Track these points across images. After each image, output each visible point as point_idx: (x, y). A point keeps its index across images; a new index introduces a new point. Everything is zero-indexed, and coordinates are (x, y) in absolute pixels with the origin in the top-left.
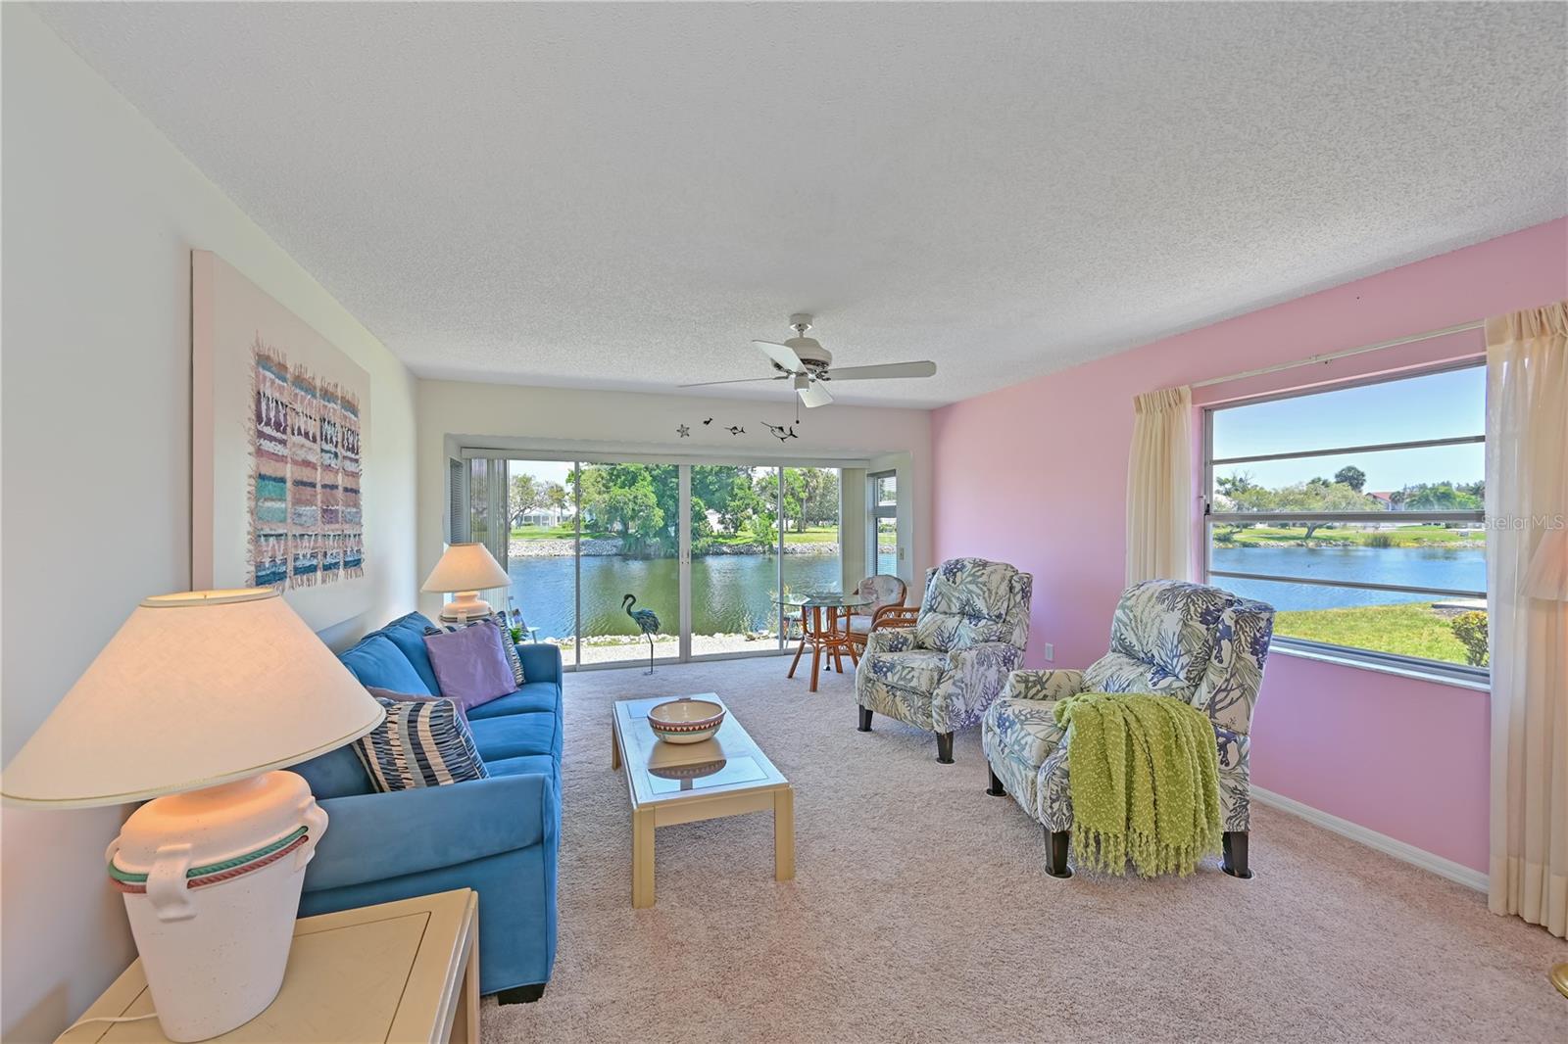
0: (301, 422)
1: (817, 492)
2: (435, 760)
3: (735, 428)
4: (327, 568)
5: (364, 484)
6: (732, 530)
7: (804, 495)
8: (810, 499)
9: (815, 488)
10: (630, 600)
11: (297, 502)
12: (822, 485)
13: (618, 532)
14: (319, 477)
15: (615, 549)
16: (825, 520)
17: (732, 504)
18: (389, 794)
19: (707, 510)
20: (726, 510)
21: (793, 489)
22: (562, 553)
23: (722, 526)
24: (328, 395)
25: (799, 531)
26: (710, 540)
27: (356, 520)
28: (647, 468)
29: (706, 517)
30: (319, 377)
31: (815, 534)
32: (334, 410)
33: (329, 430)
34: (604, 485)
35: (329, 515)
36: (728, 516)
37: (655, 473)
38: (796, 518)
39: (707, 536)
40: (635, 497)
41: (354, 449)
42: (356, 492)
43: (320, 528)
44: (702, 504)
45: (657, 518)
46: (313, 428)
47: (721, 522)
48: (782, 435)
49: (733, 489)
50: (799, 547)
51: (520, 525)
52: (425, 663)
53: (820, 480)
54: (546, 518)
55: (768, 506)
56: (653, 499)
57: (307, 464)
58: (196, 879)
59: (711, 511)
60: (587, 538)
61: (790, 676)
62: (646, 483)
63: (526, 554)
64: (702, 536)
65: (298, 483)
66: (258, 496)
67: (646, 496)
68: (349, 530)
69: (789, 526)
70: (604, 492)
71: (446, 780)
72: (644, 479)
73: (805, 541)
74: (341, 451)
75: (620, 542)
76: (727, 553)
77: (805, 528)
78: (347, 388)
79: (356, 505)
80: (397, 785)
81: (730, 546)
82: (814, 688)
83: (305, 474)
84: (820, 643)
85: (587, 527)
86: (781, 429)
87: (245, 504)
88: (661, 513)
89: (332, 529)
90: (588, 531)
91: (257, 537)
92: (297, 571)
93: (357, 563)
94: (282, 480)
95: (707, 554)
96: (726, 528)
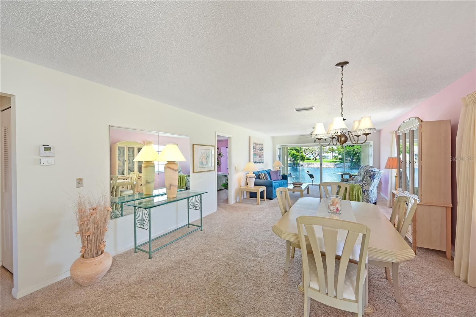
0: (257, 148)
2: (264, 178)
4: (260, 162)
5: (264, 153)
10: (308, 172)
11: (257, 156)
14: (259, 153)
15: (348, 166)
18: (261, 180)
22: (330, 167)
24: (260, 144)
27: (263, 157)
30: (259, 143)
32: (260, 146)
33: (260, 148)
35: (260, 157)
41: (263, 150)
42: (263, 154)
43: (259, 158)
46: (258, 148)
52: (269, 174)
54: (328, 156)
57: (258, 152)
58: (250, 177)
65: (257, 154)
66: (254, 155)
68: (262, 158)
71: (265, 179)
74: (261, 150)
75: (350, 164)
78: (262, 143)
79: (263, 156)
80: (262, 179)
83: (257, 153)
85: (339, 159)
87: (253, 156)
89: (260, 158)
91: (254, 159)
92: (257, 162)
93: (263, 162)
94: (255, 154)
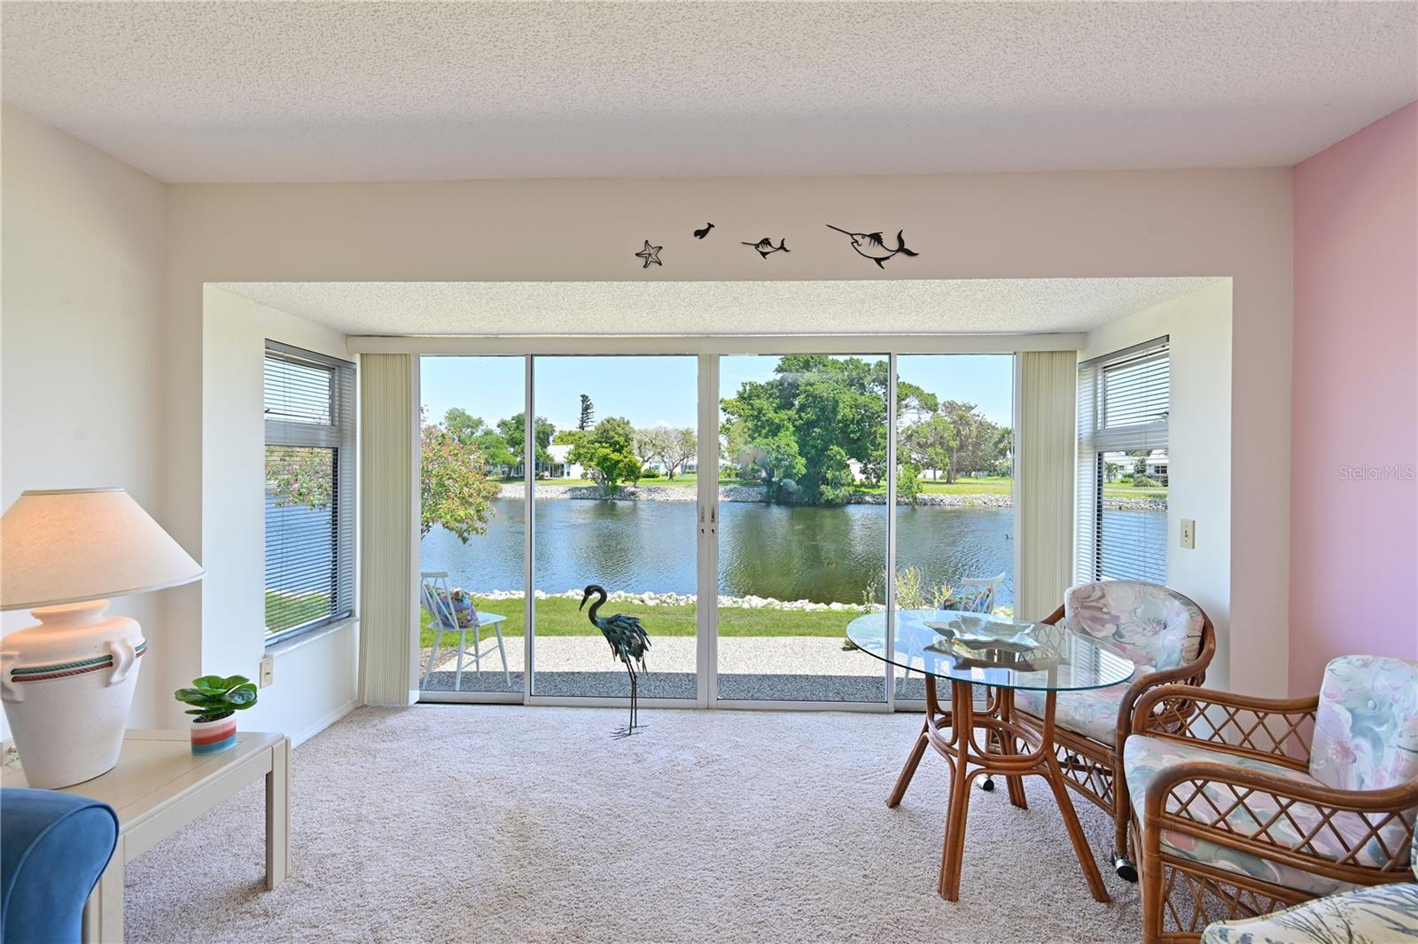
1: (970, 440)
3: (766, 242)
6: (874, 480)
7: (954, 444)
8: (961, 448)
9: (967, 437)
10: (596, 596)
12: (974, 434)
13: (763, 480)
15: (759, 496)
16: (979, 470)
17: (875, 453)
19: (849, 459)
20: (869, 460)
21: (941, 438)
23: (864, 476)
25: (948, 482)
26: (851, 489)
28: (789, 419)
29: (848, 466)
31: (965, 485)
34: (749, 436)
36: (870, 466)
37: (797, 423)
38: (945, 470)
39: (849, 485)
40: (778, 446)
44: (844, 454)
45: (799, 466)
47: (863, 472)
48: (879, 252)
49: (875, 437)
50: (948, 499)
51: (684, 473)
53: (973, 428)
55: (914, 456)
56: (795, 448)
59: (853, 460)
60: (735, 485)
61: (895, 802)
62: (788, 433)
63: (682, 498)
64: (843, 485)
67: (788, 445)
69: (937, 477)
70: (750, 442)
72: (787, 429)
73: (955, 492)
75: (764, 490)
76: (869, 503)
77: (955, 479)
81: (873, 496)
82: (950, 889)
84: (969, 759)
85: (737, 475)
86: (876, 238)
88: (803, 461)
90: (738, 479)
95: (849, 503)
96: (867, 478)
